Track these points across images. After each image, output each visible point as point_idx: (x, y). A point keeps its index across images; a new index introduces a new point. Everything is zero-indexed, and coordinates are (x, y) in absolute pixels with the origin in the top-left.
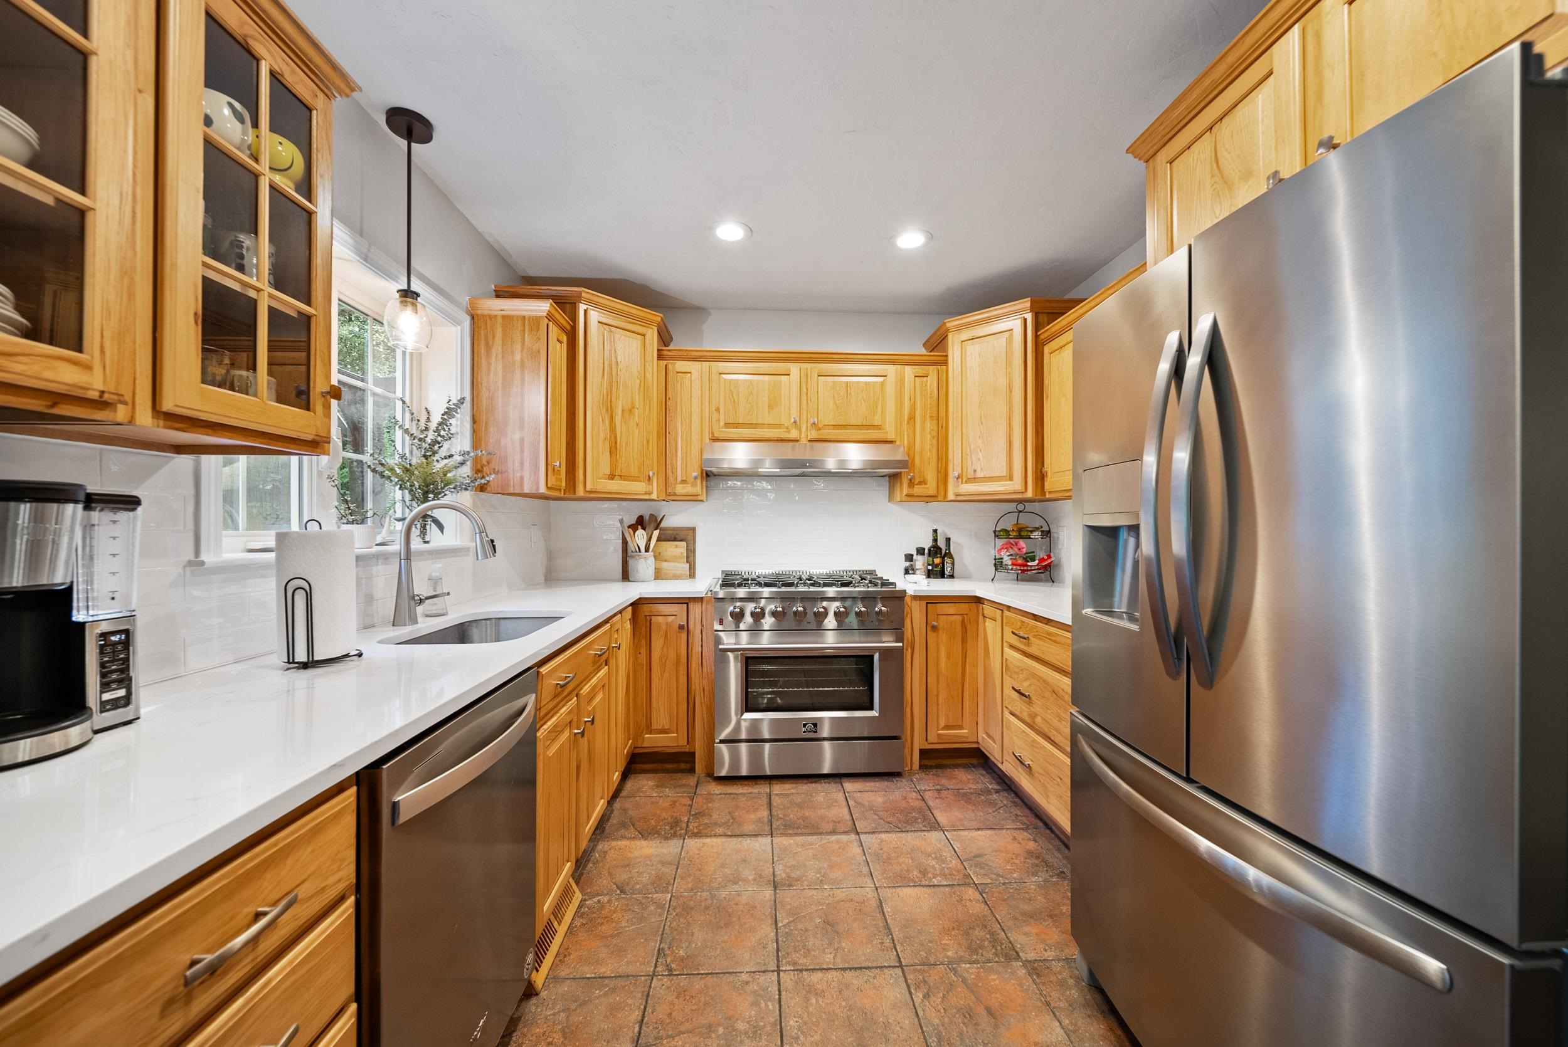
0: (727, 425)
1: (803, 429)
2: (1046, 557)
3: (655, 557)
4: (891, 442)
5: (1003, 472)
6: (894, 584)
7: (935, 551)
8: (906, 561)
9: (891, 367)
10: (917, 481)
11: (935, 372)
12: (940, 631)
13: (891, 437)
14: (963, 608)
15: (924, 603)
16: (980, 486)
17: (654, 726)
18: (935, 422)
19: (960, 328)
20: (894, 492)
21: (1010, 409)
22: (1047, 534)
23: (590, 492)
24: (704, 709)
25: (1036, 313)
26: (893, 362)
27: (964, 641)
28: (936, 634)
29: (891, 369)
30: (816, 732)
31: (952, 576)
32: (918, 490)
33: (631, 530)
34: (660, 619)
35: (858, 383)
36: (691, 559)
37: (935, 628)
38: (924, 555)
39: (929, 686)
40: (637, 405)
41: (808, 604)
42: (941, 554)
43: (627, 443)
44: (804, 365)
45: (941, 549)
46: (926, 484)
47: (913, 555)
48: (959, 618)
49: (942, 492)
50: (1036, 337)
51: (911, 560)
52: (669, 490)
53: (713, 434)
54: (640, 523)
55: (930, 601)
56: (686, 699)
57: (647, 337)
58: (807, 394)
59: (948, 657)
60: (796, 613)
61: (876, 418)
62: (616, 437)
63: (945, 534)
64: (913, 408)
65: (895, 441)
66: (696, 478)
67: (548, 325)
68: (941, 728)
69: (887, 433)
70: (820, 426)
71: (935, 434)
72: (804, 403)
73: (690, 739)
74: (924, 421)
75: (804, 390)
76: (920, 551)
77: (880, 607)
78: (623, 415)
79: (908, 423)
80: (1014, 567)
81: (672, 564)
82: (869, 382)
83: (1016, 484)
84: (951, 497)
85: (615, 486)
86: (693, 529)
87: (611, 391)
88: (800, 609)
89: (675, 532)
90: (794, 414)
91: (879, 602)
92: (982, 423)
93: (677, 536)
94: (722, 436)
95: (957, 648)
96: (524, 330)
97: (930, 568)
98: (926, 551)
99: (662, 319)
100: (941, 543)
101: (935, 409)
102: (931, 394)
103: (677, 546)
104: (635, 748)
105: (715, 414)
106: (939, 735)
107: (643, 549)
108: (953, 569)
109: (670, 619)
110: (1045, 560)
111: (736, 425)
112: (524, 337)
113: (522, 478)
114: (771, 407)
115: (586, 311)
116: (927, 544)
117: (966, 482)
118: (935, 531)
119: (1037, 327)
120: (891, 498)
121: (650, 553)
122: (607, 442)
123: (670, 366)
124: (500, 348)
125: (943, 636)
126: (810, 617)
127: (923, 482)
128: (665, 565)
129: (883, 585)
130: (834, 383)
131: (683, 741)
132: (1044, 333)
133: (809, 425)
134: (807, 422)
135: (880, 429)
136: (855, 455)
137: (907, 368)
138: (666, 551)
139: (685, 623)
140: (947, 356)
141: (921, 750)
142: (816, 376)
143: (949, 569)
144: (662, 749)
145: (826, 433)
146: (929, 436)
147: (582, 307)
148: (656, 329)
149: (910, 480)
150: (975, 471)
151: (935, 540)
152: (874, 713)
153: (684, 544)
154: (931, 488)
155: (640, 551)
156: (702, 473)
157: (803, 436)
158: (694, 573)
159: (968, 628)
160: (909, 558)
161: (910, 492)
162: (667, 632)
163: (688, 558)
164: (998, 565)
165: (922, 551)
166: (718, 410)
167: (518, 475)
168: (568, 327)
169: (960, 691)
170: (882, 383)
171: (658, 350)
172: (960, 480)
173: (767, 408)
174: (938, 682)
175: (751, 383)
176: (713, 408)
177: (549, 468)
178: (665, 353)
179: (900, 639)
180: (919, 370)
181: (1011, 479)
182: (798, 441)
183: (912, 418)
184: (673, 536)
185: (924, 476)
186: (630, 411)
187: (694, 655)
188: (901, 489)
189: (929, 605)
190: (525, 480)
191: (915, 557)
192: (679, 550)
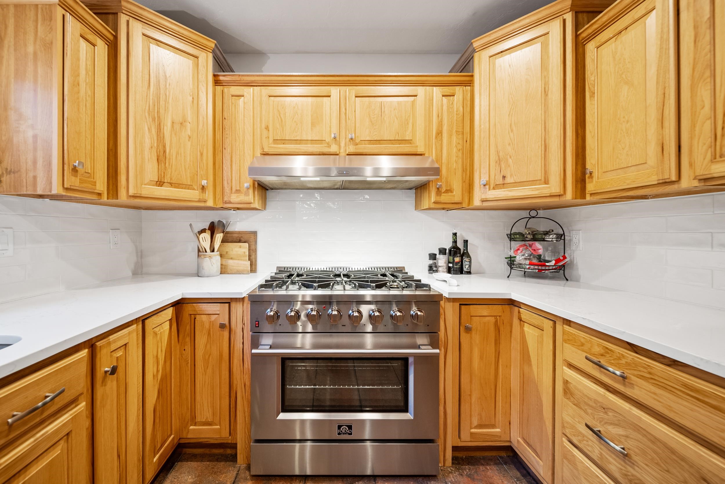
0: (275, 141)
1: (343, 145)
2: (562, 258)
3: (221, 256)
4: (421, 155)
5: (539, 176)
7: (454, 251)
8: (430, 259)
9: (420, 88)
10: (444, 190)
11: (462, 91)
12: (473, 332)
13: (420, 150)
14: (497, 310)
15: (457, 305)
16: (510, 191)
17: (198, 419)
18: (461, 136)
19: (486, 46)
20: (421, 201)
21: (545, 112)
22: (561, 237)
23: (134, 197)
24: (245, 403)
25: (576, 12)
26: (422, 84)
27: (497, 342)
28: (469, 335)
29: (420, 90)
30: (351, 434)
31: (469, 273)
32: (444, 198)
33: (198, 234)
34: (204, 318)
35: (391, 102)
36: (253, 257)
37: (468, 330)
38: (446, 254)
39: (462, 386)
40: (189, 119)
41: (343, 307)
42: (460, 253)
43: (177, 153)
44: (343, 88)
45: (460, 249)
46: (452, 192)
47: (436, 255)
49: (466, 200)
50: (576, 36)
51: (435, 259)
52: (226, 199)
53: (263, 149)
54: (212, 229)
55: (464, 302)
56: (228, 394)
57: (200, 59)
58: (346, 114)
59: (481, 358)
60: (330, 316)
61: (407, 133)
62: (164, 147)
63: (462, 236)
64: (440, 124)
65: (424, 154)
66: (248, 188)
67: (64, 16)
68: (473, 426)
69: (417, 146)
70: (358, 142)
71: (461, 147)
72: (343, 121)
73: (232, 431)
74: (450, 136)
75: (343, 110)
76: (442, 251)
77: (414, 310)
78: (173, 126)
79: (436, 137)
80: (532, 267)
81: (236, 262)
82: (401, 102)
83: (555, 187)
84: (477, 203)
85: (164, 192)
86: (255, 233)
87: (159, 102)
88: (335, 313)
89: (240, 235)
90: (335, 130)
91: (414, 305)
92: (512, 131)
93: (241, 239)
94: (271, 151)
95: (491, 349)
96: (37, 21)
97: (451, 265)
98: (447, 251)
99: (216, 45)
100: (460, 245)
101: (461, 125)
102: (457, 111)
103: (240, 247)
104: (180, 439)
105: (265, 132)
106: (472, 434)
107: (208, 250)
108: (470, 266)
109: (213, 317)
110: (561, 261)
111: (284, 141)
112: (37, 28)
113: (35, 178)
114: (313, 125)
115: (128, 21)
116: (448, 245)
117: (494, 189)
118: (455, 234)
119: (577, 26)
120: (417, 206)
121: (215, 253)
122: (154, 150)
123: (225, 90)
124: (12, 40)
125: (476, 337)
126: (345, 320)
127: (450, 190)
128: (230, 262)
130: (370, 103)
131: (225, 434)
132: (586, 30)
133: (347, 140)
134: (346, 138)
135: (411, 143)
137: (435, 88)
138: (232, 250)
139: (227, 322)
140: (472, 76)
141: (453, 447)
142: (354, 97)
143: (467, 267)
144: (206, 440)
145: (362, 148)
146: (455, 150)
147: (123, 19)
148: (211, 54)
149: (438, 189)
150: (504, 177)
151: (455, 242)
152: (409, 416)
153: (246, 245)
154: (457, 195)
155: (206, 252)
156: (254, 184)
157: (342, 150)
158: (256, 268)
159: (502, 329)
160: (433, 257)
161: (439, 199)
162: (210, 330)
163: (250, 256)
164: (511, 262)
165: (444, 251)
166: (267, 128)
169: (493, 391)
170: (413, 102)
171: (215, 76)
172: (487, 187)
173: (310, 125)
174: (471, 382)
175: (296, 104)
176: (264, 126)
178: (221, 78)
180: (447, 90)
181: (546, 182)
182: (337, 155)
183: (439, 133)
184: (238, 239)
185: (450, 185)
186: (181, 124)
187: (236, 352)
188: (430, 197)
189: (463, 307)
190: (38, 180)
191: (438, 256)
192: (243, 250)
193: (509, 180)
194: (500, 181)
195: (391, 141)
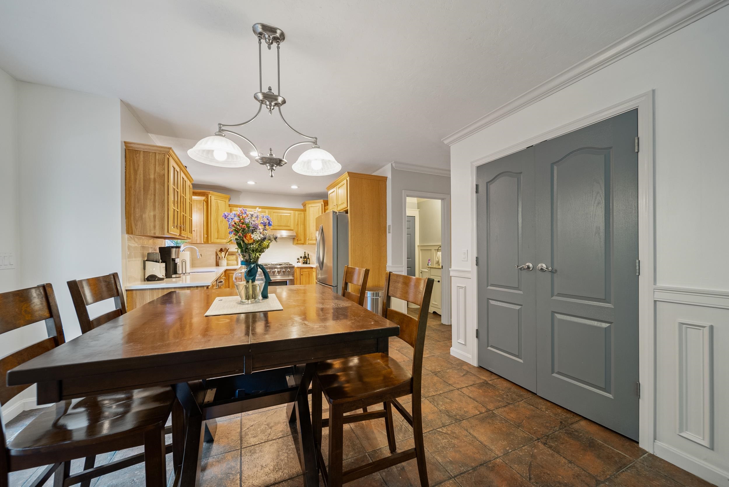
3: (227, 260)
4: (292, 230)
6: (292, 265)
7: (305, 257)
9: (292, 211)
11: (303, 213)
14: (309, 270)
15: (300, 269)
18: (303, 225)
19: (309, 204)
23: (211, 242)
25: (325, 203)
31: (309, 264)
32: (299, 242)
33: (220, 252)
35: (284, 215)
36: (237, 260)
37: (302, 275)
44: (269, 210)
45: (306, 257)
48: (308, 272)
49: (305, 243)
50: (325, 208)
51: (299, 260)
54: (221, 250)
55: (301, 268)
57: (226, 202)
61: (289, 224)
62: (219, 228)
63: (308, 253)
64: (298, 222)
65: (294, 230)
67: (203, 202)
69: (292, 228)
70: (274, 226)
71: (303, 228)
74: (300, 226)
76: (301, 257)
77: (289, 270)
78: (220, 222)
79: (297, 225)
81: (232, 262)
82: (287, 215)
84: (307, 244)
85: (218, 241)
87: (217, 216)
95: (307, 279)
96: (197, 203)
97: (304, 261)
98: (303, 257)
100: (307, 255)
101: (303, 222)
102: (302, 219)
107: (223, 257)
113: (197, 239)
115: (211, 196)
116: (303, 256)
118: (305, 252)
119: (325, 206)
120: (293, 244)
121: (225, 259)
122: (216, 230)
123: (232, 209)
125: (304, 276)
126: (271, 272)
127: (300, 240)
128: (229, 262)
129: (289, 265)
130: (277, 215)
135: (290, 227)
136: (284, 233)
137: (296, 212)
138: (230, 258)
140: (306, 210)
142: (273, 213)
143: (308, 261)
145: (276, 227)
147: (210, 196)
148: (228, 199)
149: (297, 239)
151: (305, 254)
153: (235, 256)
154: (302, 242)
159: (310, 274)
160: (298, 259)
161: (297, 242)
167: (196, 239)
168: (206, 201)
170: (290, 215)
171: (229, 205)
172: (309, 240)
177: (204, 237)
178: (231, 205)
179: (293, 277)
180: (299, 212)
183: (298, 224)
184: (232, 254)
185: (301, 238)
186: (222, 221)
188: (295, 242)
190: (198, 240)
191: (300, 259)
192: (234, 258)
193: (313, 239)
194: (311, 239)
195: (284, 226)
